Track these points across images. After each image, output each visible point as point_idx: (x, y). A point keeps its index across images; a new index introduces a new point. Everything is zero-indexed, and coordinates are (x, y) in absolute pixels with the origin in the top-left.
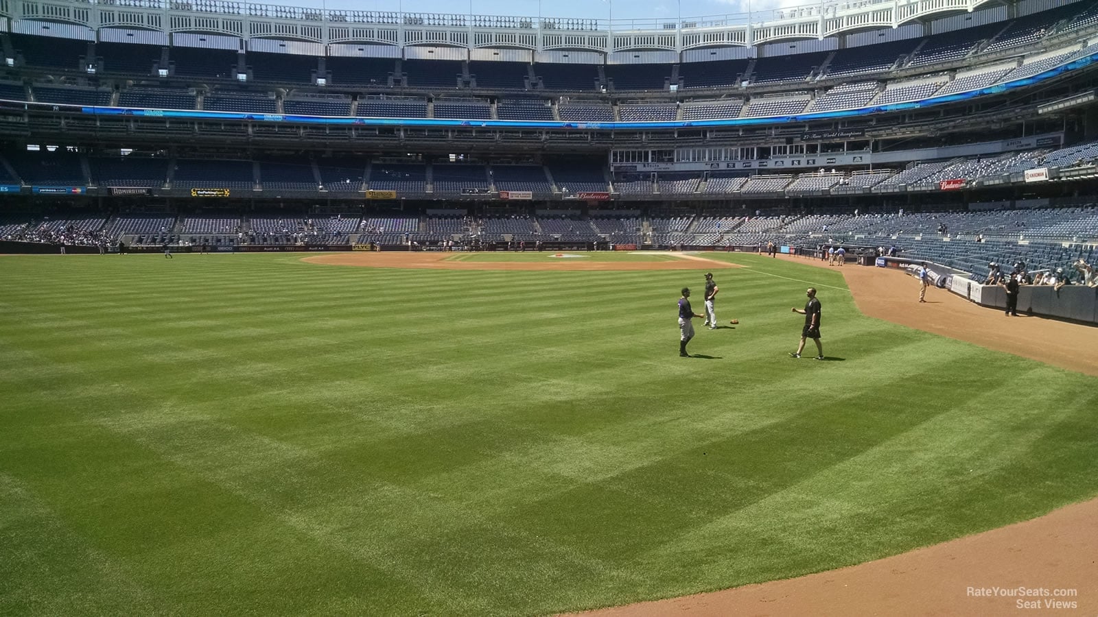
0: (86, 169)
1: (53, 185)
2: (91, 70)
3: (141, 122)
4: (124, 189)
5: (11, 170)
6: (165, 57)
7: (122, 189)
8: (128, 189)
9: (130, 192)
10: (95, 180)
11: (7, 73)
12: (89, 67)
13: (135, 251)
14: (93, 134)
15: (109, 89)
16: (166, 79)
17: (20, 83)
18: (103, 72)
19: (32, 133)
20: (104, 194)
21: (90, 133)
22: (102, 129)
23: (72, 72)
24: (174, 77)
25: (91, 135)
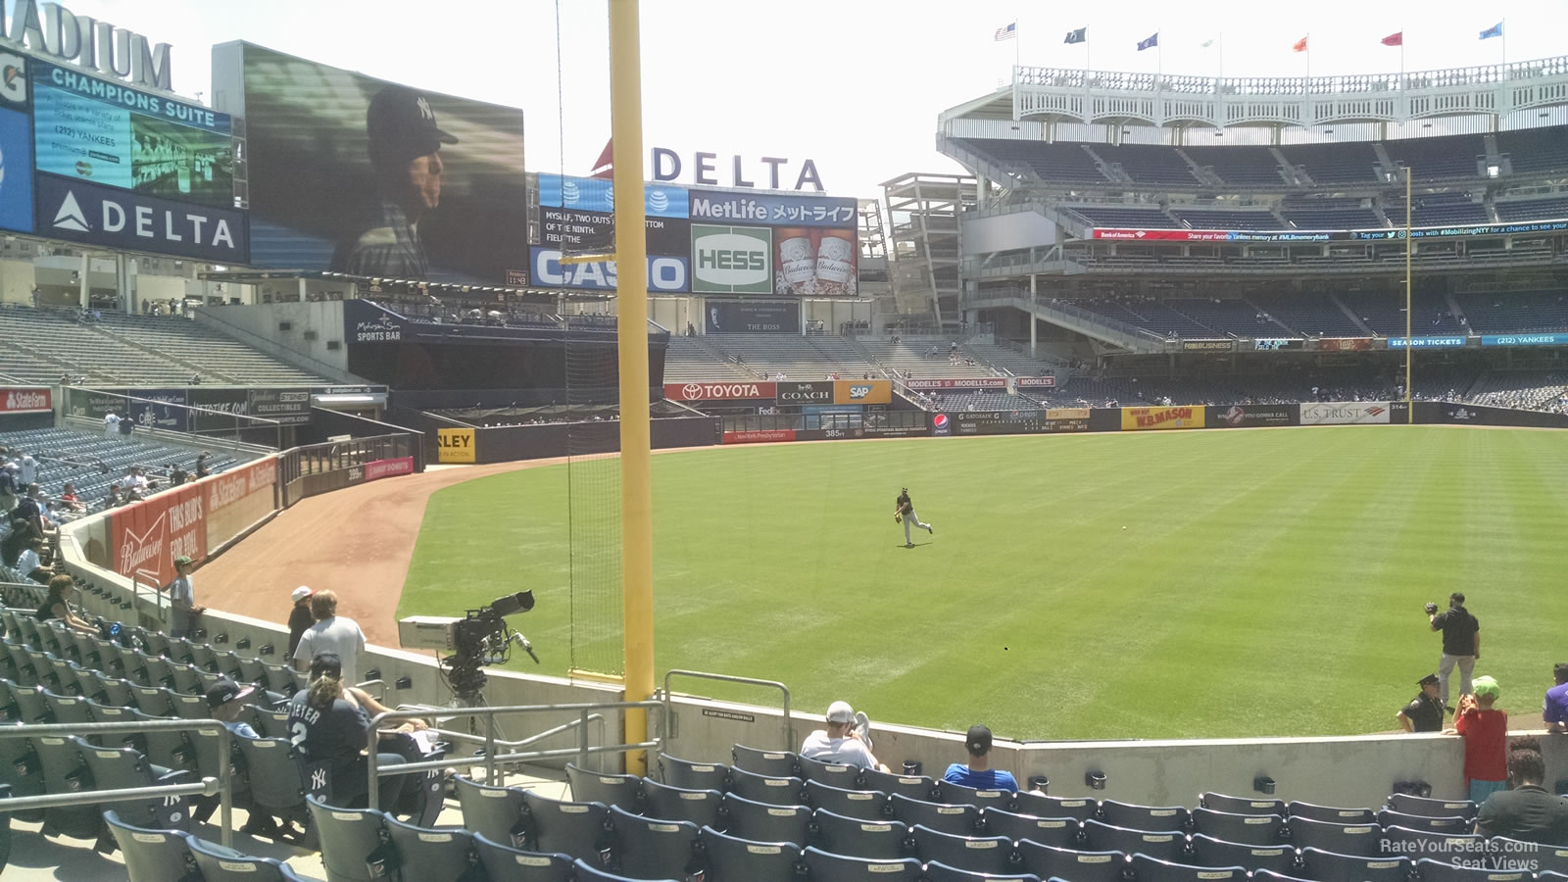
11: (1488, 188)
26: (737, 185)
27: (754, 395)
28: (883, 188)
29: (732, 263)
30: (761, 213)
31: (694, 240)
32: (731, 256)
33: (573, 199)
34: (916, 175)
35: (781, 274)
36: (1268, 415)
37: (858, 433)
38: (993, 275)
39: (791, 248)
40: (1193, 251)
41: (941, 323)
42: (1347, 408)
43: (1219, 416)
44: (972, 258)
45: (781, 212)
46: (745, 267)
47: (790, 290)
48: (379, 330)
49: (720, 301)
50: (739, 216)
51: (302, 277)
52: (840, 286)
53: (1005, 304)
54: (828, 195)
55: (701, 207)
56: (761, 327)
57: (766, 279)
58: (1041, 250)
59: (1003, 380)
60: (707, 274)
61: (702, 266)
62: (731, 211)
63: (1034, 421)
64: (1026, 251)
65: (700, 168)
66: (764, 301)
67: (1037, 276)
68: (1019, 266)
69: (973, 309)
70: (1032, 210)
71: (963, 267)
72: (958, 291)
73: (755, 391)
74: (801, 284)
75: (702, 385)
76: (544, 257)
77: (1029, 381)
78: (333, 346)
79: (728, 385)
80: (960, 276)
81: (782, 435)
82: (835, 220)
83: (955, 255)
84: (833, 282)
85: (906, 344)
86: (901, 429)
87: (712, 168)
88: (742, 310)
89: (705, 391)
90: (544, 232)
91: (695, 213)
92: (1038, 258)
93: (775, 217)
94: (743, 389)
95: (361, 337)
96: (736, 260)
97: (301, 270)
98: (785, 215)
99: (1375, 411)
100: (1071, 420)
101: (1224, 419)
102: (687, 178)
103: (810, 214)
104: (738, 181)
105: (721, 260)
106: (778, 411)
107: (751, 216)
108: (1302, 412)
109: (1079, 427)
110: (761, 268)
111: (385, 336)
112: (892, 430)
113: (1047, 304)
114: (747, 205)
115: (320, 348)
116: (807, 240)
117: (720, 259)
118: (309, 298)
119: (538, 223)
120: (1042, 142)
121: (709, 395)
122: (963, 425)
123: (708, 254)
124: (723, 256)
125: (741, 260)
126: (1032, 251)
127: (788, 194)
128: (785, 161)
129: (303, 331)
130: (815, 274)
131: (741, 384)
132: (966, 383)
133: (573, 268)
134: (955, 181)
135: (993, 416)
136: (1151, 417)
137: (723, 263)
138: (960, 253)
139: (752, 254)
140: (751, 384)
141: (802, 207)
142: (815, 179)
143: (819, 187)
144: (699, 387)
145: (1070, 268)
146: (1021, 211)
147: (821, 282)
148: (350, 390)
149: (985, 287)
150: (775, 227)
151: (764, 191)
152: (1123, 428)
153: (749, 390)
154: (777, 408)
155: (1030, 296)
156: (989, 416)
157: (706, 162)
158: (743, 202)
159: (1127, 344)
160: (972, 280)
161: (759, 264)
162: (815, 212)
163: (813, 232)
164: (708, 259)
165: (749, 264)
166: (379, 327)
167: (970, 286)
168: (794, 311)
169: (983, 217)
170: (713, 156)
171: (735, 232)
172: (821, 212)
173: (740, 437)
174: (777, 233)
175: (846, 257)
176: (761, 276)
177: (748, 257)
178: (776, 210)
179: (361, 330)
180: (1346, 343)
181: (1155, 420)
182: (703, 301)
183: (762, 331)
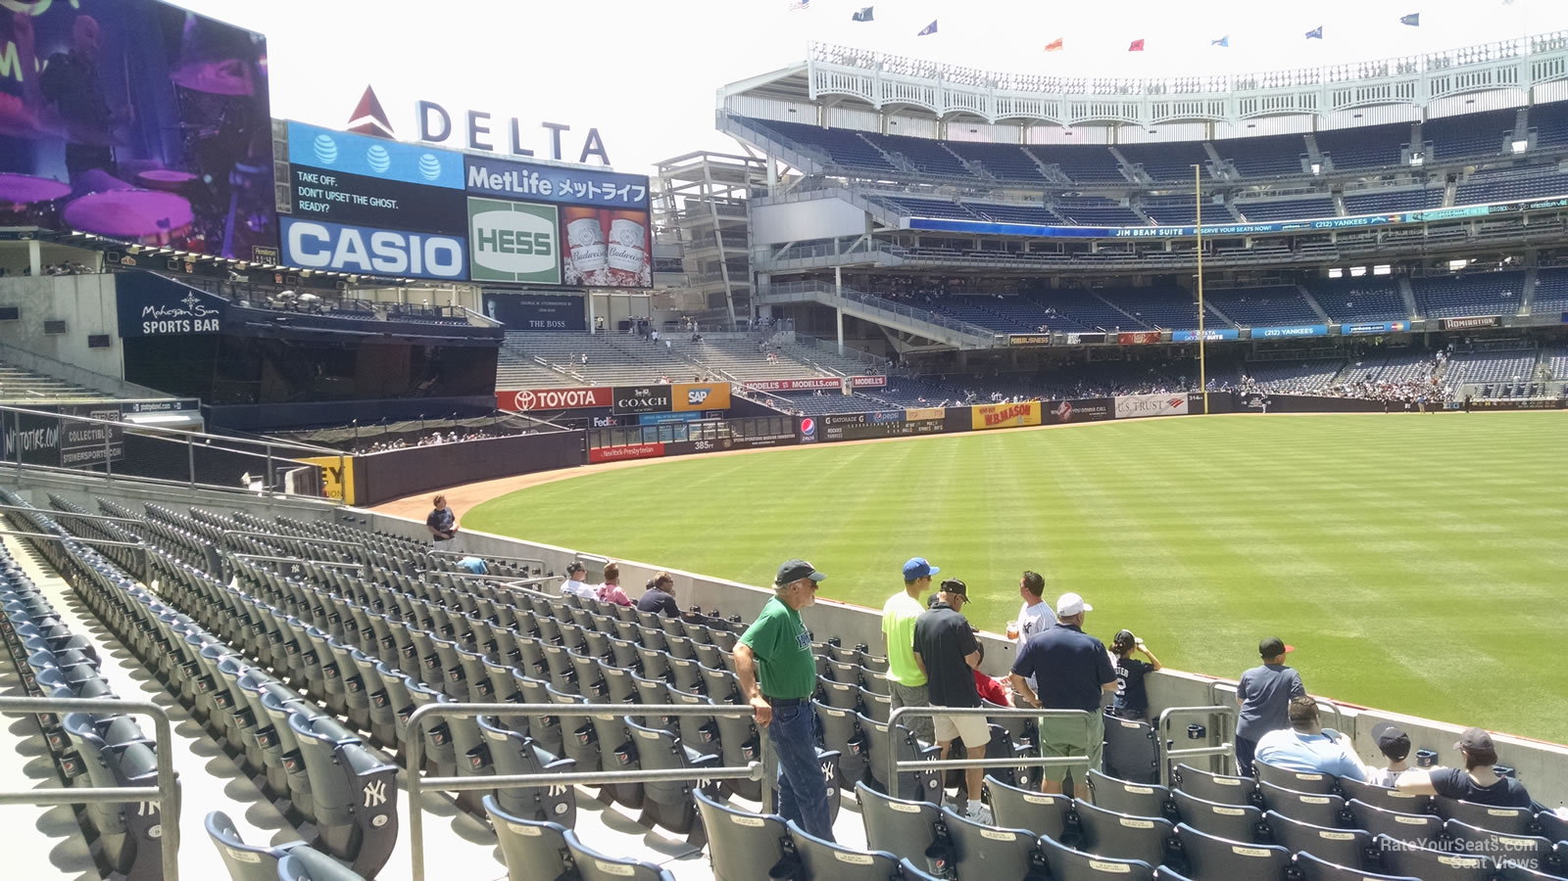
0: (1408, 296)
1: (1367, 321)
2: (1417, 162)
3: (1486, 222)
4: (1461, 320)
5: (1314, 306)
6: (1522, 124)
7: (1458, 320)
8: (1467, 320)
9: (1470, 323)
10: (1422, 309)
11: (1311, 185)
12: (1413, 158)
13: (1481, 407)
14: (1419, 247)
15: (1443, 183)
16: (1524, 156)
17: (1328, 195)
18: (1434, 161)
19: (1342, 256)
20: (1434, 328)
21: (1415, 247)
22: (1433, 239)
23: (1391, 168)
24: (1536, 151)
25: (1416, 250)
26: (515, 153)
27: (590, 402)
28: (657, 168)
29: (515, 246)
30: (545, 188)
31: (472, 216)
32: (514, 238)
33: (328, 156)
34: (705, 154)
35: (569, 260)
36: (1090, 409)
37: (727, 444)
38: (791, 267)
39: (579, 230)
40: (985, 244)
41: (735, 319)
42: (1152, 400)
43: (1052, 412)
44: (764, 249)
45: (567, 188)
46: (529, 251)
47: (579, 280)
48: (180, 317)
49: (498, 292)
50: (520, 190)
51: (35, 238)
52: (633, 277)
53: (806, 299)
54: (616, 171)
55: (479, 177)
56: (545, 324)
57: (553, 266)
58: (847, 241)
59: (838, 380)
60: (487, 259)
61: (481, 249)
62: (511, 183)
63: (895, 423)
64: (829, 241)
65: (474, 130)
66: (546, 293)
67: (841, 269)
68: (823, 258)
69: (767, 304)
70: (836, 197)
71: (753, 258)
72: (749, 284)
73: (591, 398)
74: (591, 273)
75: (535, 392)
76: (297, 231)
77: (864, 381)
78: (99, 341)
79: (562, 391)
80: (751, 268)
81: (650, 450)
82: (626, 199)
83: (745, 245)
84: (626, 272)
85: (708, 342)
86: (769, 438)
87: (486, 131)
88: (523, 303)
89: (539, 399)
90: (296, 198)
91: (471, 184)
92: (843, 250)
93: (561, 193)
94: (579, 396)
95: (149, 328)
96: (520, 242)
97: (35, 228)
98: (571, 191)
99: (1175, 403)
100: (927, 420)
101: (1056, 415)
102: (458, 141)
103: (599, 191)
104: (517, 150)
105: (503, 242)
106: (614, 423)
107: (534, 191)
108: (1116, 406)
109: (936, 428)
110: (548, 253)
111: (192, 325)
112: (760, 438)
113: (855, 298)
114: (529, 177)
115: (73, 346)
116: (597, 222)
117: (501, 241)
118: (47, 269)
119: (288, 185)
120: (817, 127)
121: (543, 405)
122: (829, 431)
123: (487, 234)
124: (505, 237)
125: (527, 243)
126: (837, 241)
127: (572, 166)
128: (567, 128)
129: (42, 320)
130: (606, 261)
131: (576, 390)
132: (803, 384)
133: (331, 246)
134: (743, 163)
135: (857, 419)
136: (997, 415)
137: (505, 246)
138: (750, 244)
139: (538, 236)
140: (587, 390)
141: (590, 183)
142: (600, 151)
143: (606, 162)
144: (532, 395)
145: (884, 260)
146: (824, 198)
147: (614, 272)
148: (158, 407)
149: (780, 280)
150: (561, 205)
151: (546, 161)
152: (974, 428)
153: (585, 396)
154: (613, 418)
155: (835, 291)
156: (855, 419)
157: (480, 122)
158: (525, 173)
159: (949, 339)
160: (765, 272)
161: (545, 248)
162: (604, 190)
163: (604, 213)
164: (487, 240)
165: (535, 248)
166: (182, 312)
167: (764, 280)
168: (580, 305)
169: (779, 204)
170: (487, 116)
171: (518, 209)
172: (610, 191)
173: (606, 454)
174: (564, 211)
175: (639, 244)
176: (547, 263)
177: (532, 239)
178: (562, 185)
179: (150, 318)
180: (1139, 337)
181: (1000, 418)
182: (480, 291)
183: (545, 329)
